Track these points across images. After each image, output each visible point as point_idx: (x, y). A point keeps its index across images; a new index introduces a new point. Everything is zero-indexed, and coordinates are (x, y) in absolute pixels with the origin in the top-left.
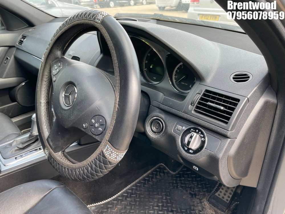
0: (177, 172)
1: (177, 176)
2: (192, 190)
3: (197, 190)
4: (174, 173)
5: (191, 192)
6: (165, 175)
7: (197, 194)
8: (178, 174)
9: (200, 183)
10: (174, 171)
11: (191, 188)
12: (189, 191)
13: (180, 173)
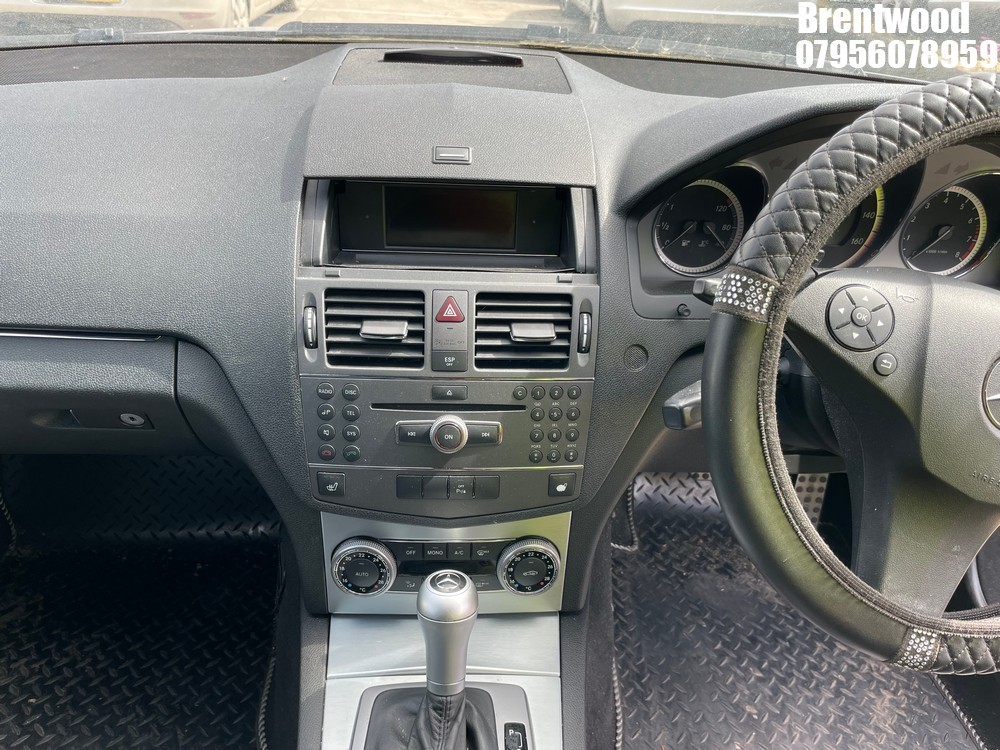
0: (636, 539)
1: (647, 547)
2: (713, 560)
3: (716, 553)
4: (636, 548)
5: (715, 567)
6: (625, 567)
7: (729, 562)
8: (643, 542)
9: (704, 534)
10: (632, 543)
11: (702, 558)
12: (712, 571)
13: (642, 536)
